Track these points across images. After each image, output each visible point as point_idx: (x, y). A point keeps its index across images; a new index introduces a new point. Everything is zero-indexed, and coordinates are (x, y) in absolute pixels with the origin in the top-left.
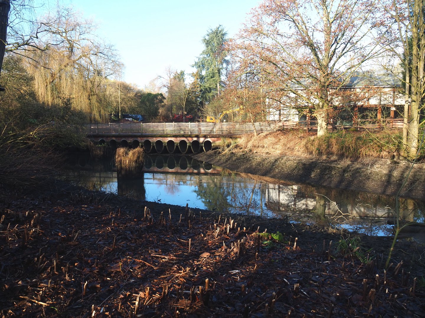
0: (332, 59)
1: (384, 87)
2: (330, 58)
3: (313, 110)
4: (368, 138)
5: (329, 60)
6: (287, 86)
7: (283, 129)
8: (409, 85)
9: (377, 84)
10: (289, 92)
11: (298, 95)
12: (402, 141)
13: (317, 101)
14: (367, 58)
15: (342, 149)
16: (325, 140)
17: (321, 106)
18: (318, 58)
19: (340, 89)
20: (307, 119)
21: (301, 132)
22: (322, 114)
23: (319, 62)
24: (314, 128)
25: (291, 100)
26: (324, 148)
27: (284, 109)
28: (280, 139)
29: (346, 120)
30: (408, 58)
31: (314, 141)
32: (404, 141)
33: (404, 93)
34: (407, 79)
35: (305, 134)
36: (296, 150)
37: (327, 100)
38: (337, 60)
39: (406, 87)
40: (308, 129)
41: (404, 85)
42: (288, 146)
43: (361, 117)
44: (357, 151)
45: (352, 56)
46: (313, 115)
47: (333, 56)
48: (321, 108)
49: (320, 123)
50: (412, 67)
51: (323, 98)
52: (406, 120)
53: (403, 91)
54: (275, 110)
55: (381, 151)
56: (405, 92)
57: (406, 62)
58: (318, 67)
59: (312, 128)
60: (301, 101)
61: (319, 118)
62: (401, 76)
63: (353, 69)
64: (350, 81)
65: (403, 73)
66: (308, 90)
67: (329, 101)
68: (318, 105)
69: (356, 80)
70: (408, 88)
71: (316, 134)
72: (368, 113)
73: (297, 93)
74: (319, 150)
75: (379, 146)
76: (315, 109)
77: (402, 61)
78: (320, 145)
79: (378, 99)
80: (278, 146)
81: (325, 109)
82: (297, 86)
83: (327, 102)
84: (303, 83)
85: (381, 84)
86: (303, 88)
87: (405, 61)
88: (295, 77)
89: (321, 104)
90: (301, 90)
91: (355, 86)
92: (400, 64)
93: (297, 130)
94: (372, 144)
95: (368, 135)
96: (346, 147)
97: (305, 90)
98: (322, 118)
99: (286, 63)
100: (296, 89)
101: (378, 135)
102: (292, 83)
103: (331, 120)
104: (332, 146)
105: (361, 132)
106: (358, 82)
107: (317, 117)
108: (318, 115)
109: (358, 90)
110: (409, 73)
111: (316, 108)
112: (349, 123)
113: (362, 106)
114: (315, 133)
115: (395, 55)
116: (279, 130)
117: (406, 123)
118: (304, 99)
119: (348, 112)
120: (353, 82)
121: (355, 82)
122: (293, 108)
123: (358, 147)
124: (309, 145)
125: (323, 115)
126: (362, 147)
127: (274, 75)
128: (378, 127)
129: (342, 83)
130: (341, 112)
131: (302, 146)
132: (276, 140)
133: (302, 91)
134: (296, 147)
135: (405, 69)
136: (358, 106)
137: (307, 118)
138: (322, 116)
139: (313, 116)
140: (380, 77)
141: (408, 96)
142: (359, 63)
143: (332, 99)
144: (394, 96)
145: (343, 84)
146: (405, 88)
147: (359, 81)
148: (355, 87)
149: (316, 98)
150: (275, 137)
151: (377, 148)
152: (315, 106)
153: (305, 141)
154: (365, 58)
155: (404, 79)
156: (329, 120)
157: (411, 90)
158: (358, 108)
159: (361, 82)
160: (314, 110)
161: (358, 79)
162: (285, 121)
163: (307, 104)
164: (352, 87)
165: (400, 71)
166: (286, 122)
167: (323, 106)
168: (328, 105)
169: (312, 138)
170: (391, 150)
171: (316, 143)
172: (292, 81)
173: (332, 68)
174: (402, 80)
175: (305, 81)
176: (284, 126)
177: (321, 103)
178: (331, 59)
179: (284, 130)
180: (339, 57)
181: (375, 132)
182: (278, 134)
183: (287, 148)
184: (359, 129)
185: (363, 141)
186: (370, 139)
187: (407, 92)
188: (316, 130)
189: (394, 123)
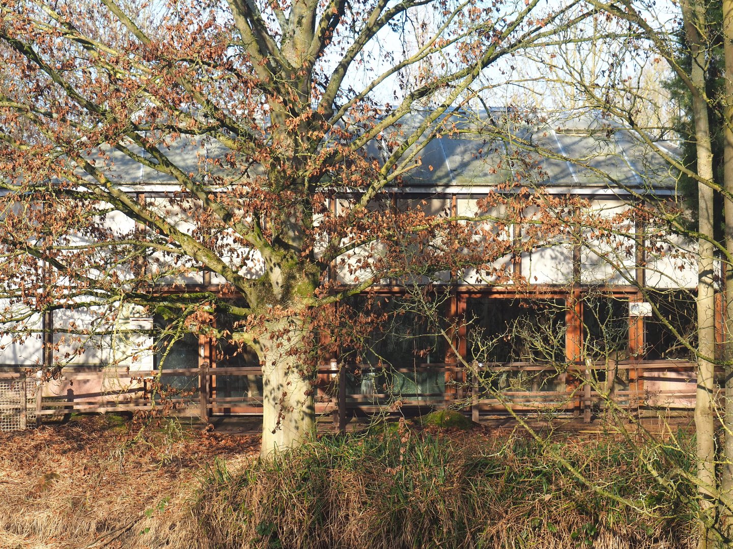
0: (330, 38)
1: (592, 197)
2: (323, 31)
3: (235, 310)
4: (528, 467)
5: (315, 43)
6: (90, 169)
7: (67, 416)
8: (715, 191)
9: (556, 178)
10: (103, 205)
11: (151, 224)
12: (694, 480)
13: (258, 261)
14: (504, 44)
15: (399, 528)
16: (305, 480)
17: (277, 291)
18: (258, 27)
19: (378, 197)
20: (201, 362)
21: (173, 435)
22: (287, 331)
23: (263, 49)
24: (241, 410)
25: (114, 252)
26: (301, 522)
27: (78, 300)
28: (53, 475)
29: (409, 366)
30: (703, 57)
31: (243, 481)
32: (704, 479)
33: (690, 231)
34: (704, 159)
35: (193, 444)
36: (146, 537)
37: (312, 255)
38: (360, 45)
39: (702, 204)
40: (210, 413)
41: (690, 188)
42: (101, 514)
43: (490, 355)
44: (474, 535)
45: (432, 29)
46: (236, 337)
47: (334, 25)
48: (276, 302)
49: (274, 383)
50: (723, 103)
51: (287, 247)
52: (706, 372)
53: (683, 222)
54: (26, 310)
55: (595, 537)
56: (695, 227)
57: (698, 77)
58: (261, 75)
59: (227, 410)
60: (168, 259)
61: (271, 357)
62: (675, 142)
63: (439, 98)
64: (426, 161)
65: (681, 129)
66: (207, 201)
67: (319, 264)
68: (264, 283)
69: (451, 153)
70: (710, 205)
71: (256, 443)
72: (525, 334)
73: (145, 214)
74: (275, 536)
75: (581, 509)
76: (243, 302)
77: (674, 69)
78: (277, 507)
79: (566, 258)
80: (41, 517)
81: (300, 304)
82: (142, 171)
83: (309, 267)
84: (177, 160)
85: (576, 179)
86: (178, 189)
87: (689, 71)
88: (136, 128)
89: (277, 276)
90: (165, 195)
91: (447, 186)
92: (666, 85)
93: (153, 422)
94: (547, 497)
95: (526, 446)
96: (418, 514)
97: (193, 195)
98: (291, 353)
99: (87, 45)
100: (139, 188)
101: (575, 451)
102: (118, 154)
103: (333, 366)
104: (342, 513)
105: (487, 431)
106: (464, 165)
107: (256, 347)
108: (265, 340)
109: (467, 209)
110: (711, 129)
111: (252, 299)
112: (422, 382)
113: (487, 291)
114: (248, 437)
115: (638, 37)
116: (40, 423)
117: (709, 384)
118: (187, 247)
119: (424, 324)
120: (440, 163)
121: (449, 165)
122: (129, 297)
123: (478, 512)
124: (218, 506)
125: (295, 338)
126: (501, 517)
127: (20, 109)
128: (571, 405)
129: (383, 170)
130: (386, 324)
131: (179, 514)
132: (31, 483)
133: (172, 202)
134: (147, 522)
135: (691, 110)
136: (469, 292)
137: (202, 352)
138: (287, 346)
139: (236, 346)
140: (568, 141)
141: (708, 245)
142: (472, 68)
143: (334, 251)
144: (640, 245)
145: (388, 171)
146: (694, 206)
147: (467, 157)
148: (449, 190)
149: (247, 244)
150: (23, 462)
151: (573, 517)
152: (246, 286)
153: (197, 482)
154: (495, 45)
155: (691, 159)
156: (321, 366)
157: (723, 219)
158: (469, 302)
159: (478, 163)
160: (244, 311)
161: (460, 149)
162: (80, 368)
163: (198, 278)
164: (432, 191)
165: (666, 119)
166: (81, 377)
167: (287, 289)
168: (316, 284)
169: (234, 465)
170: (642, 526)
171: (256, 494)
172: (120, 148)
173: (332, 86)
174: (683, 168)
175: (185, 146)
176: (71, 396)
177: (277, 270)
178: (325, 39)
179: (75, 424)
180: (369, 33)
181: (558, 432)
182: (38, 448)
183: (93, 526)
184: (476, 414)
185: (502, 481)
186: (537, 473)
187: (706, 228)
188: (256, 423)
189: (647, 385)
